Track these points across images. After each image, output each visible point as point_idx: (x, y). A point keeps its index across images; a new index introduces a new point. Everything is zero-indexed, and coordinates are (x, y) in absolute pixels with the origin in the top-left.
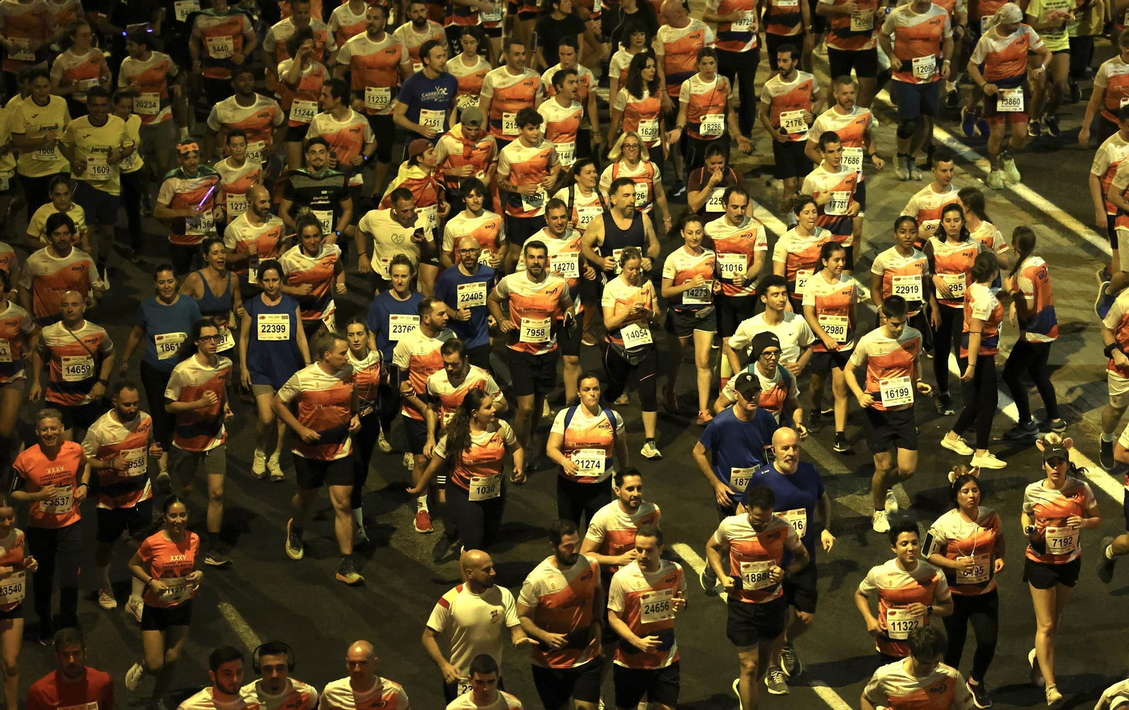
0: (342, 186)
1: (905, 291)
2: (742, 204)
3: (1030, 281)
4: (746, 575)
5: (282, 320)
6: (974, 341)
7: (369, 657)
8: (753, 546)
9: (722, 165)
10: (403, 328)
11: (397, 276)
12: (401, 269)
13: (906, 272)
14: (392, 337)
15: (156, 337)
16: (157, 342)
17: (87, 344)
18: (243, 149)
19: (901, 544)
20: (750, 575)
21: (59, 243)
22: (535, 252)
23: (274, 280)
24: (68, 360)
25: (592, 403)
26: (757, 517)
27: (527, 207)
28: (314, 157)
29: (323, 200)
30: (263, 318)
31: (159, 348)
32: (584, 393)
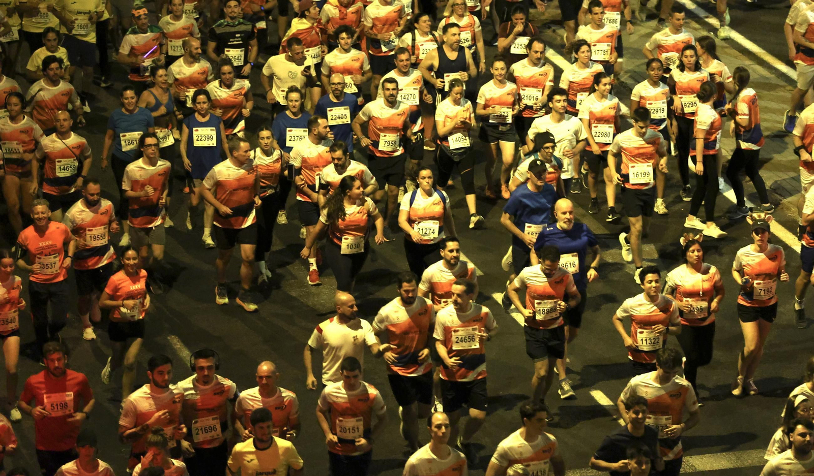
0: (250, 30)
1: (655, 112)
2: (541, 50)
3: (746, 105)
4: (538, 309)
5: (210, 132)
6: (700, 144)
7: (273, 372)
8: (545, 289)
9: (523, 21)
10: (296, 138)
11: (291, 101)
12: (295, 96)
13: (656, 99)
14: (288, 144)
15: (121, 135)
16: (122, 138)
17: (74, 150)
18: (180, 7)
19: (647, 282)
20: (541, 309)
21: (53, 76)
22: (390, 86)
23: (204, 103)
24: (60, 162)
25: (428, 188)
26: (548, 267)
27: (384, 49)
28: (230, 10)
29: (237, 41)
30: (197, 130)
31: (123, 143)
32: (421, 180)
